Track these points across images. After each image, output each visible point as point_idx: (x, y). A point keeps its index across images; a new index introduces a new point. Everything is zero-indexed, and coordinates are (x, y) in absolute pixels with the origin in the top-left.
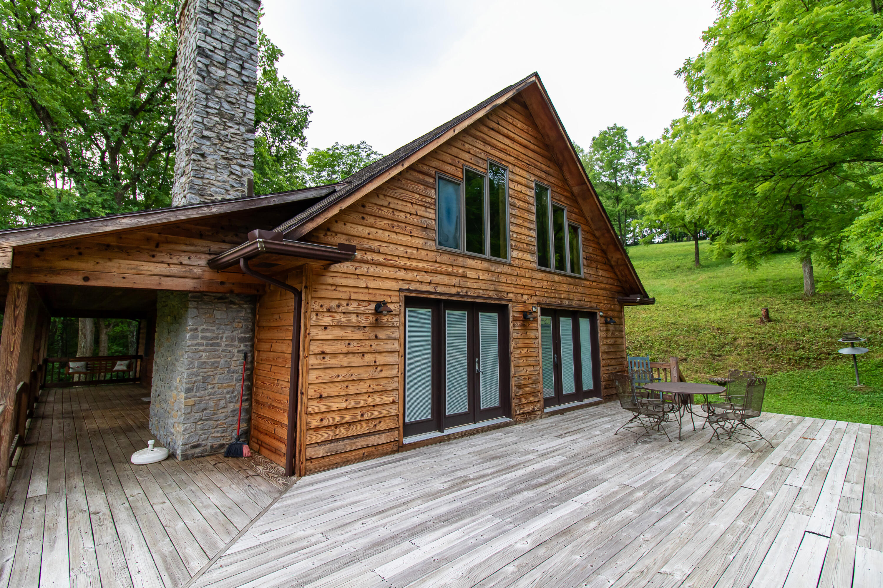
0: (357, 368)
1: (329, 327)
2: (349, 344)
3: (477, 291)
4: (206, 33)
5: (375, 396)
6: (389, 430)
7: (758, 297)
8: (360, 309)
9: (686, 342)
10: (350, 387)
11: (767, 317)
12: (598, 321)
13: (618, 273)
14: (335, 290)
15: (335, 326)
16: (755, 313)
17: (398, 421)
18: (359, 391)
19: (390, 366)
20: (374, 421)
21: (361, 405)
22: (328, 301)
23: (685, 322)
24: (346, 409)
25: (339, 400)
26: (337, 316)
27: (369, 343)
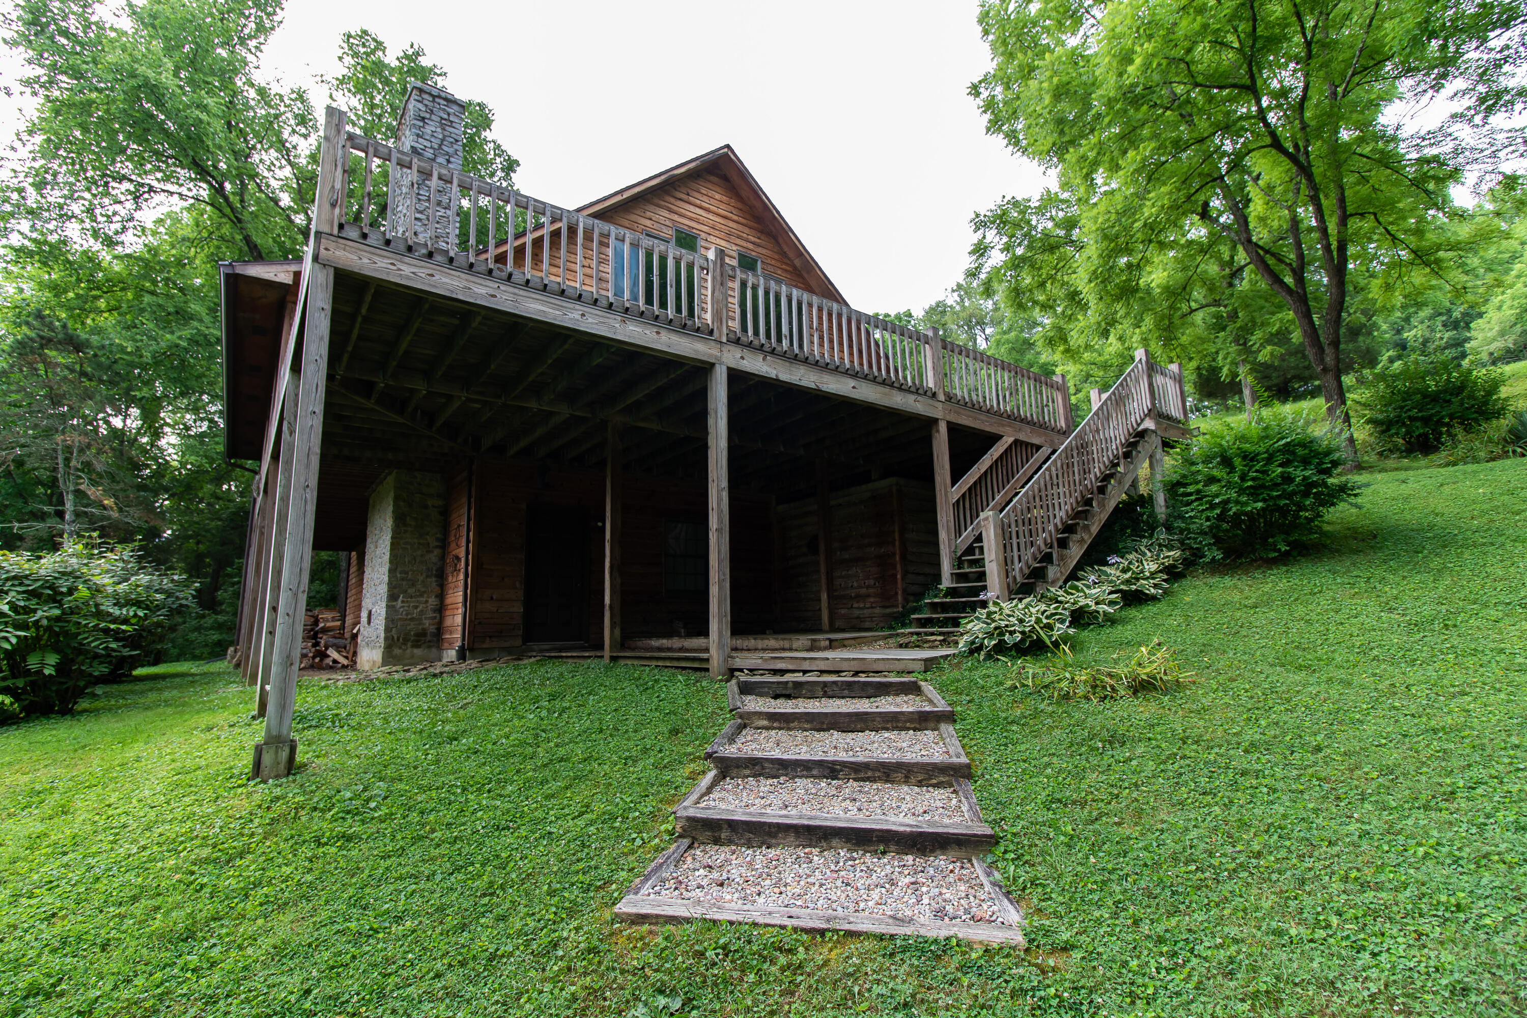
4: (418, 135)
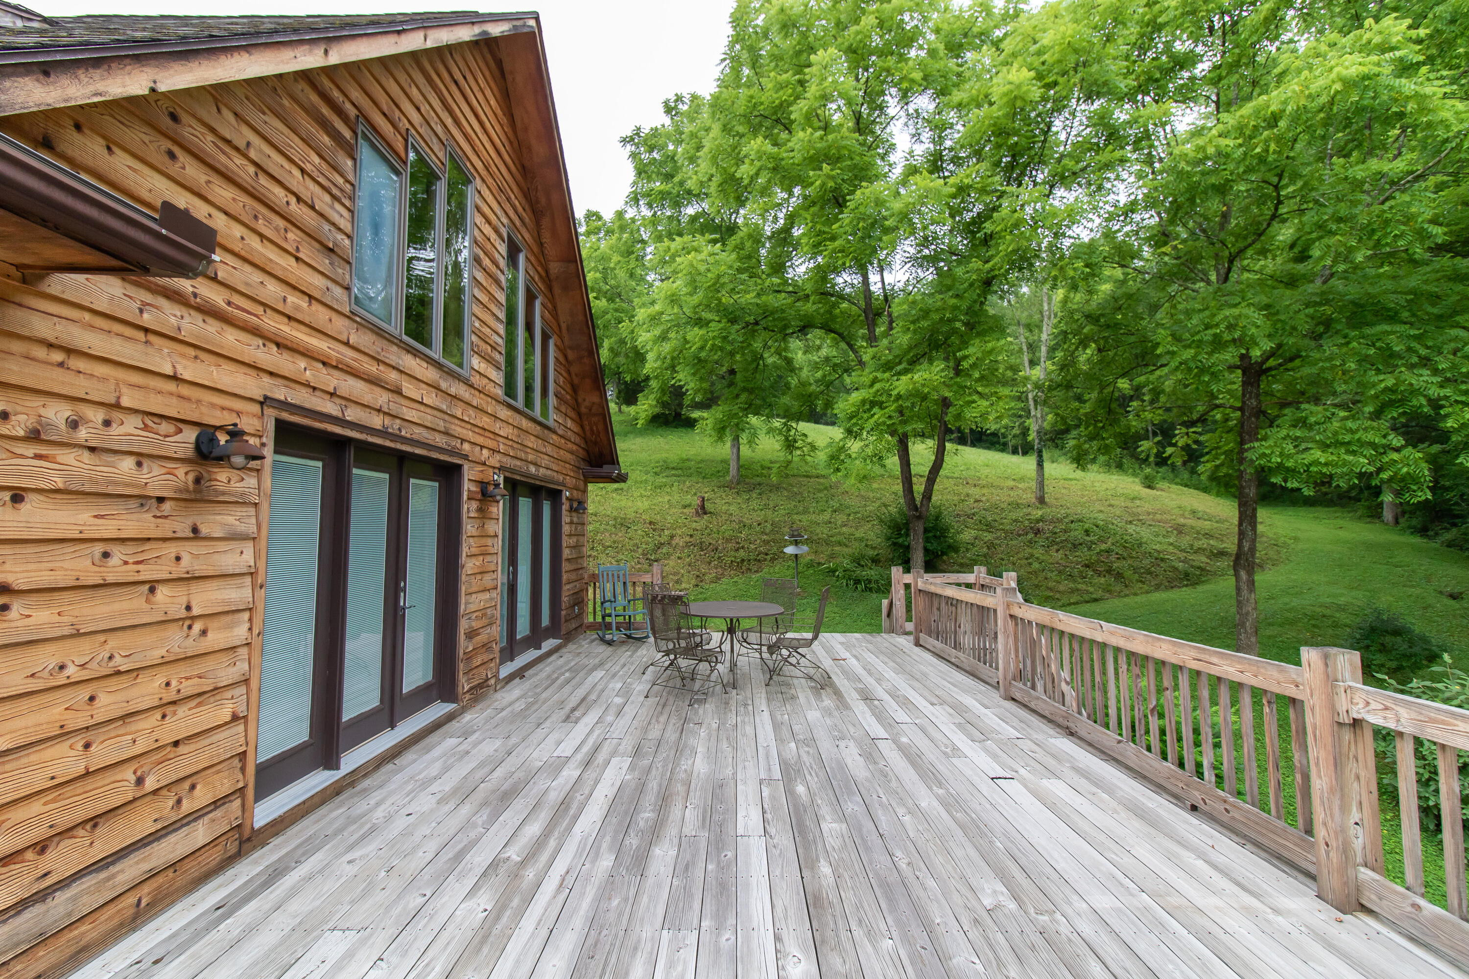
0: (129, 633)
1: (30, 497)
2: (106, 555)
3: (418, 430)
5: (182, 711)
6: (216, 804)
7: (684, 482)
8: (145, 442)
9: (614, 542)
10: (103, 699)
11: (703, 510)
12: (564, 507)
13: (587, 428)
14: (61, 365)
15: (57, 491)
16: (688, 502)
17: (243, 770)
18: (132, 708)
19: (228, 619)
20: (174, 789)
21: (138, 749)
22: (36, 402)
23: (609, 513)
24: (88, 774)
25: (61, 749)
26: (68, 457)
27: (171, 549)
